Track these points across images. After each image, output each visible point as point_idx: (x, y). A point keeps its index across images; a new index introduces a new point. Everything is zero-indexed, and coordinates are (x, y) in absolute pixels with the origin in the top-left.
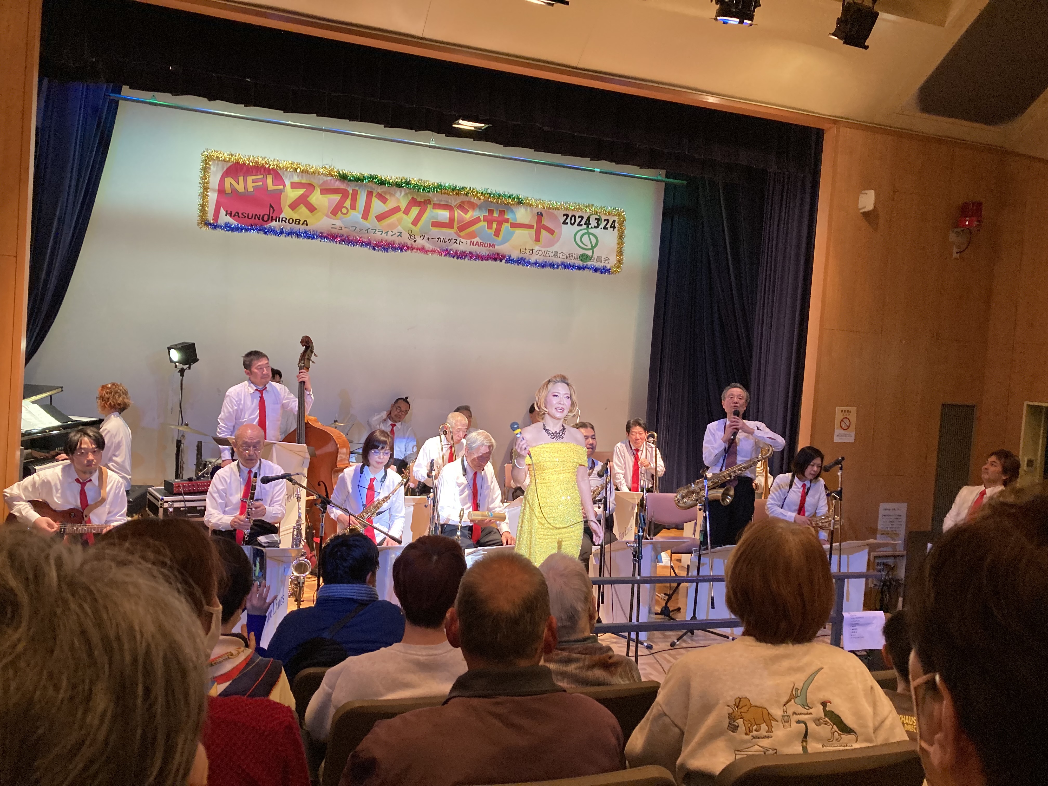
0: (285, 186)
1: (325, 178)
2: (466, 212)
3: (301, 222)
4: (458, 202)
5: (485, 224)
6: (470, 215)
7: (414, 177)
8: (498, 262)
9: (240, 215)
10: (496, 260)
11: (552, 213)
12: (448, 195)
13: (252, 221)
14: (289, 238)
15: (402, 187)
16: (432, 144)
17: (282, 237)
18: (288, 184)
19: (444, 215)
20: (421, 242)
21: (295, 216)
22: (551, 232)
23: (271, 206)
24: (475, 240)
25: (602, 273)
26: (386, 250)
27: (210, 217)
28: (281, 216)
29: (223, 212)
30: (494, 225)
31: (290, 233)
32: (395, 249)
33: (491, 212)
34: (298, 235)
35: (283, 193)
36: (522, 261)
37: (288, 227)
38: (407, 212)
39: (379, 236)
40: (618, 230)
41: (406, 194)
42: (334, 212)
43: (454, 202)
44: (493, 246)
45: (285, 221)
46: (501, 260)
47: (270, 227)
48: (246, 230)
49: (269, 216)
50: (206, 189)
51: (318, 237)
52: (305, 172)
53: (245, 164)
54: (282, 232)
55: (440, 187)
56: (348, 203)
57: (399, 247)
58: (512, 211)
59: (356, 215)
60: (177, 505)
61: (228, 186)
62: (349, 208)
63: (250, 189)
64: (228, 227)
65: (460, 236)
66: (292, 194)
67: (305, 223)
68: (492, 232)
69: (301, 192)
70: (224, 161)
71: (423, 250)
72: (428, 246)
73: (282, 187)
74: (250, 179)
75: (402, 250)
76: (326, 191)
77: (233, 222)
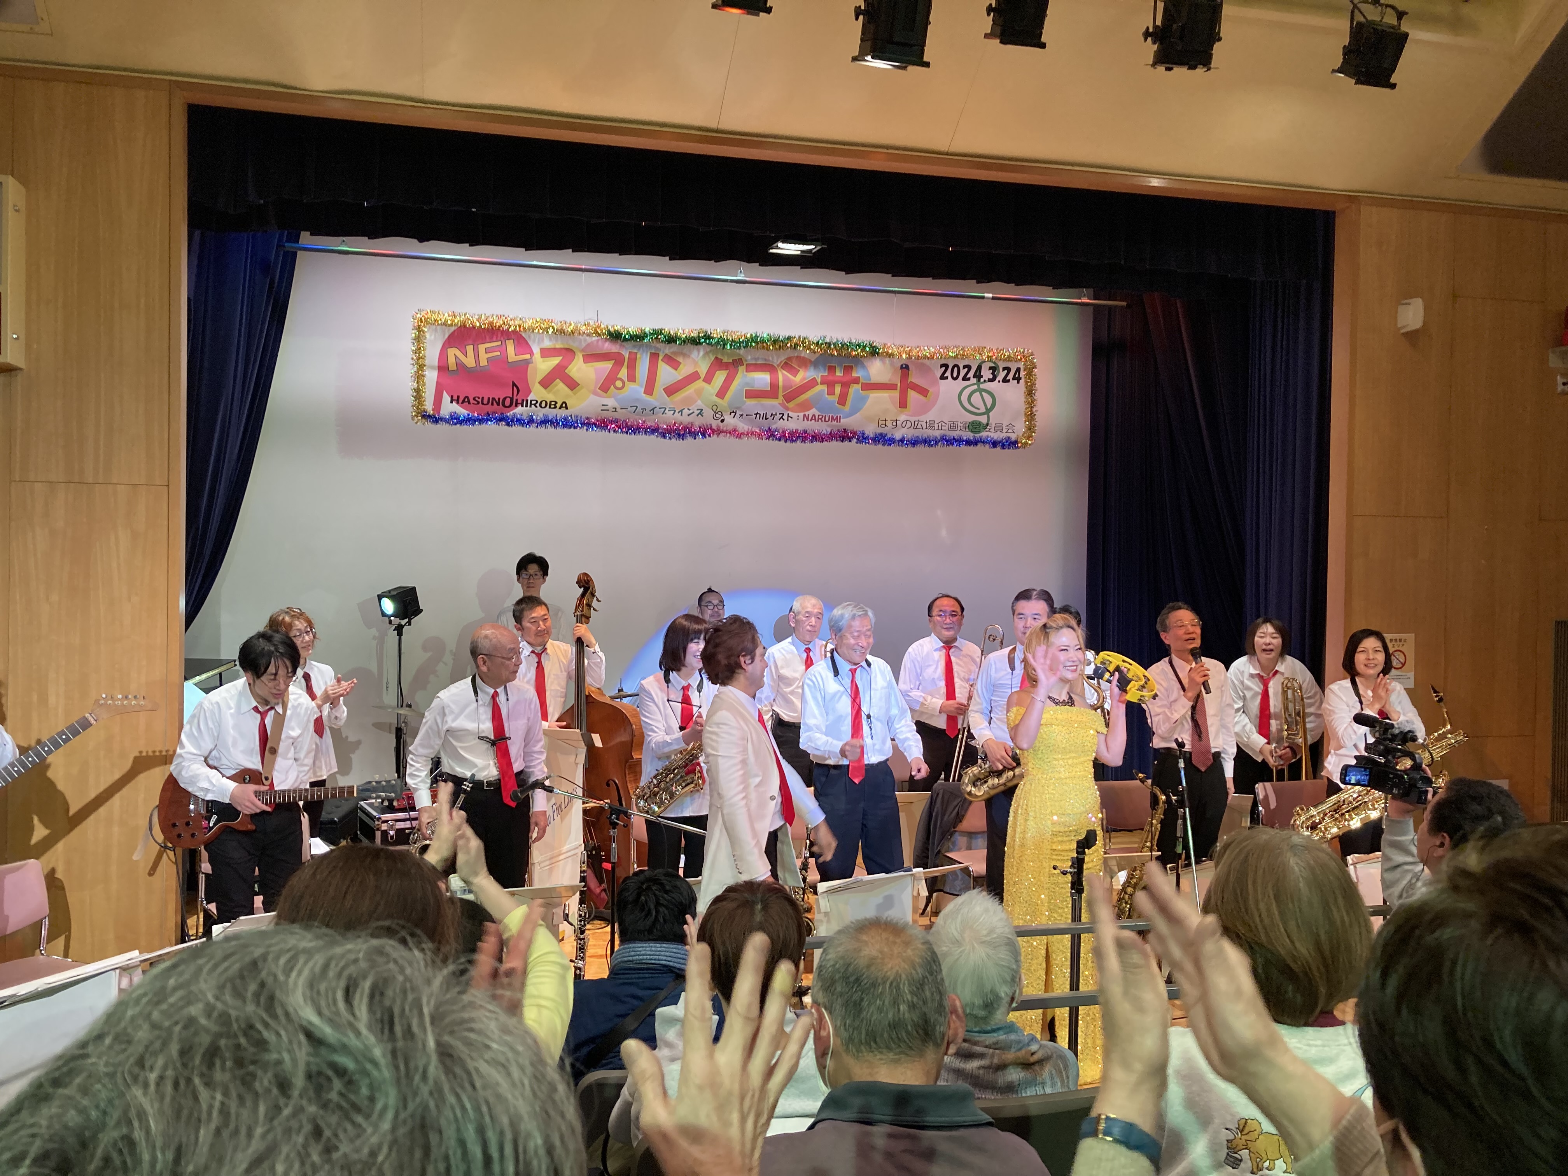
0: (532, 354)
1: (589, 339)
2: (795, 372)
3: (558, 405)
4: (782, 357)
5: (824, 388)
6: (802, 376)
7: (717, 327)
8: (846, 442)
9: (472, 401)
10: (842, 441)
11: (923, 365)
12: (768, 349)
14: (542, 430)
15: (700, 343)
16: (741, 277)
17: (533, 428)
18: (536, 350)
19: (762, 379)
20: (730, 421)
21: (549, 397)
22: (924, 392)
23: (514, 384)
24: (811, 413)
25: (1003, 447)
26: (681, 436)
27: (429, 407)
28: (529, 399)
29: (446, 398)
30: (838, 389)
31: (545, 422)
32: (694, 435)
33: (832, 369)
34: (555, 424)
35: (530, 366)
36: (882, 439)
37: (539, 413)
38: (708, 379)
39: (670, 418)
40: (1026, 382)
41: (706, 354)
42: (606, 386)
43: (777, 359)
44: (837, 419)
45: (535, 405)
46: (850, 439)
47: (514, 415)
48: (481, 421)
49: (512, 399)
50: (421, 367)
51: (583, 424)
52: (562, 332)
53: (474, 327)
54: (531, 421)
55: (754, 339)
56: (623, 373)
57: (700, 431)
58: (864, 367)
59: (635, 390)
60: (400, 825)
61: (452, 361)
62: (626, 380)
63: (483, 362)
64: (455, 419)
65: (787, 409)
66: (543, 366)
67: (564, 405)
68: (835, 398)
69: (555, 361)
70: (445, 324)
71: (735, 433)
72: (743, 427)
73: (528, 356)
74: (482, 348)
75: (704, 435)
76: (592, 357)
77: (462, 411)
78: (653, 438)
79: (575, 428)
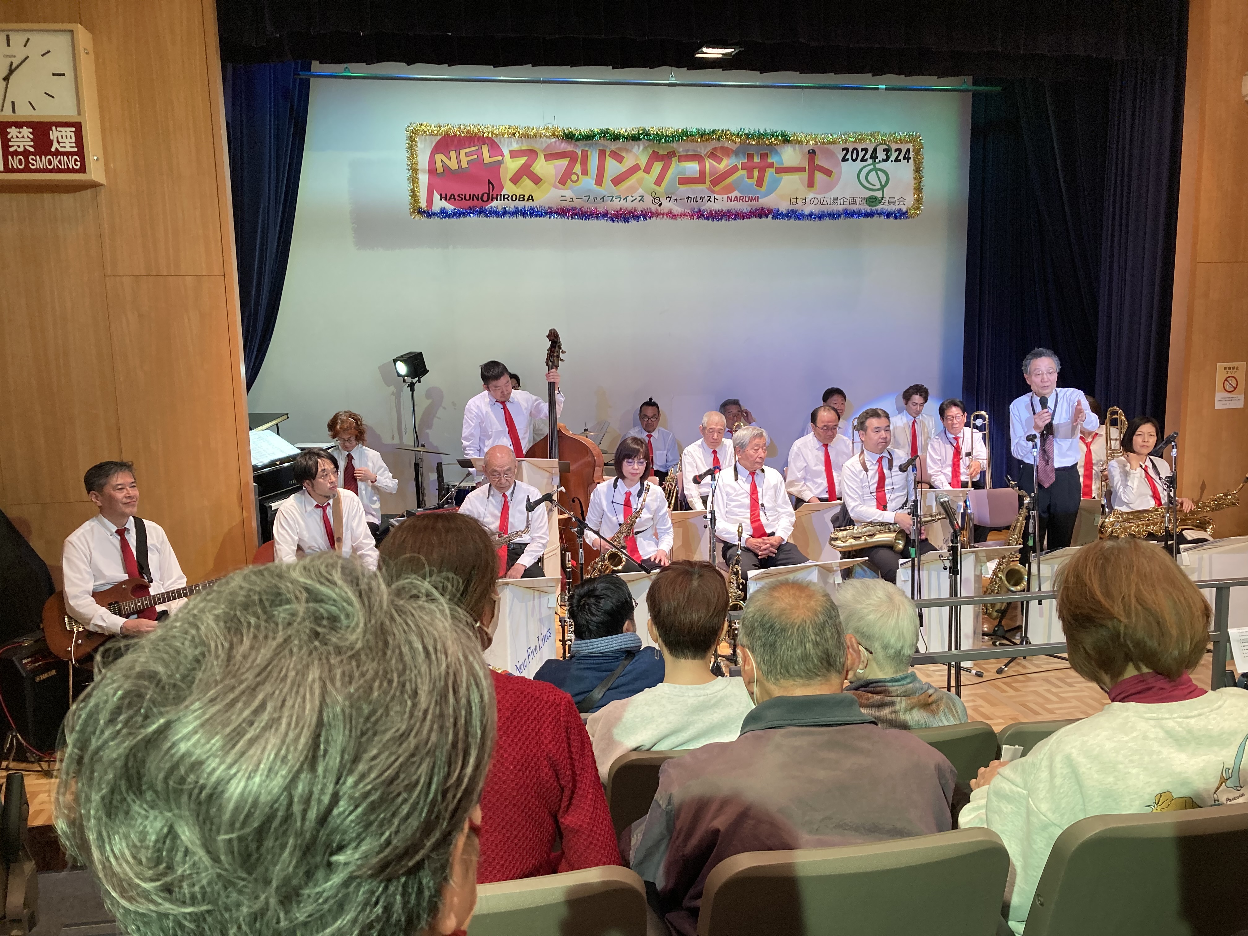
0: (503, 156)
1: (549, 141)
2: (720, 161)
3: (526, 198)
4: (709, 149)
5: (744, 172)
6: (725, 164)
7: (653, 125)
8: (764, 219)
9: (457, 198)
10: (760, 217)
11: (828, 149)
12: (697, 142)
13: (470, 203)
14: (514, 219)
15: (641, 140)
16: (673, 81)
17: (506, 218)
18: (506, 153)
19: (692, 168)
20: (667, 205)
21: (518, 191)
22: (828, 173)
23: (490, 182)
24: (733, 195)
25: (896, 218)
26: (627, 220)
27: (423, 204)
28: (502, 194)
29: (436, 196)
30: (756, 173)
31: (516, 213)
32: (637, 218)
33: (750, 157)
34: (524, 214)
35: (502, 166)
36: (793, 215)
37: (511, 205)
38: (647, 170)
39: (616, 205)
40: (914, 161)
41: (645, 148)
42: (563, 181)
43: (704, 149)
44: (756, 199)
45: (507, 198)
46: (767, 216)
47: (491, 207)
48: (464, 214)
49: (488, 194)
50: (415, 171)
51: (547, 213)
52: (525, 136)
53: (455, 135)
54: (505, 212)
55: (685, 133)
56: (578, 168)
57: (642, 215)
58: (777, 153)
59: (588, 182)
61: (439, 164)
62: (580, 174)
63: (464, 165)
64: (444, 213)
65: (713, 192)
66: (512, 165)
67: (531, 198)
68: (754, 181)
69: (522, 161)
70: (431, 134)
71: (671, 215)
72: (677, 209)
73: (500, 158)
74: (463, 152)
75: (645, 219)
76: (551, 156)
77: (449, 207)
78: (604, 223)
79: (540, 216)
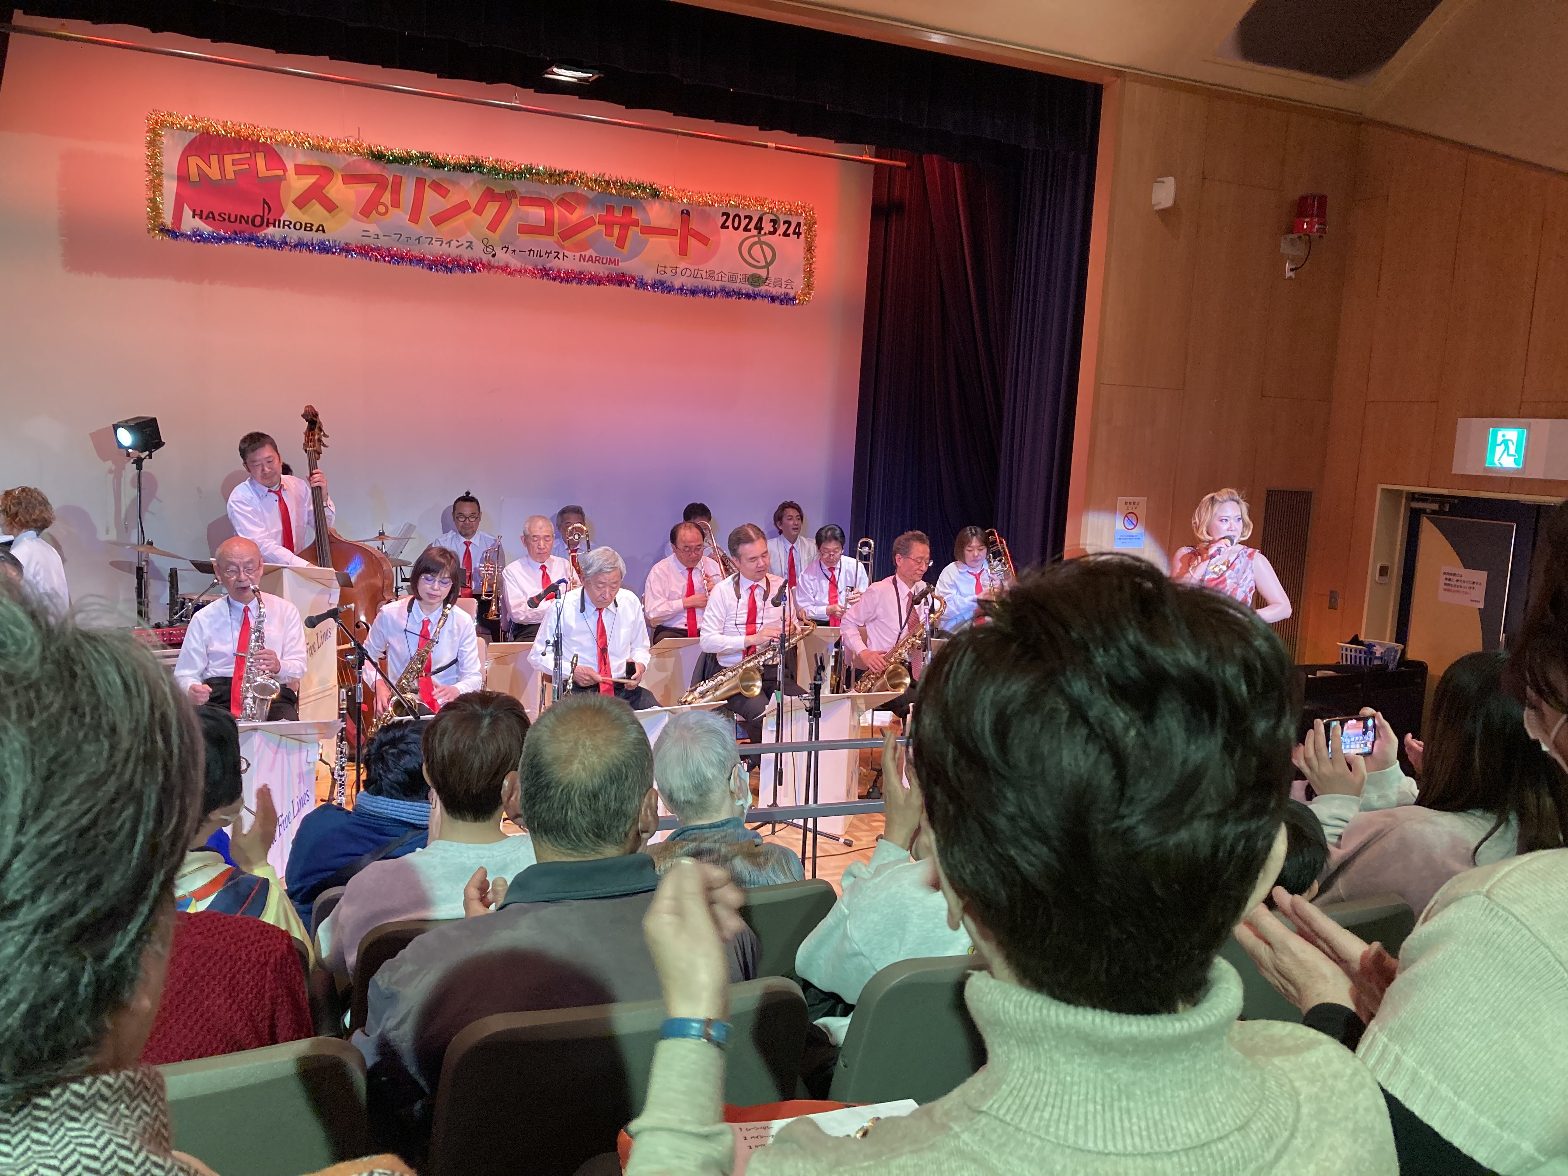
0: (285, 170)
1: (349, 158)
2: (572, 210)
3: (314, 228)
4: (559, 194)
5: (603, 227)
6: (577, 216)
7: (488, 155)
8: (624, 287)
9: (217, 217)
10: (620, 285)
11: (704, 212)
12: (543, 183)
14: (296, 253)
15: (471, 171)
16: (516, 103)
17: (286, 251)
18: (290, 167)
19: (537, 214)
20: (502, 257)
21: (305, 219)
22: (704, 240)
23: (265, 202)
24: (588, 253)
25: (781, 303)
26: (449, 270)
27: (167, 219)
28: (282, 219)
29: (187, 212)
30: (616, 230)
31: (300, 245)
32: (462, 269)
33: (610, 209)
34: (311, 248)
35: (283, 182)
36: (661, 286)
37: (293, 236)
38: (479, 210)
39: (436, 249)
40: (806, 238)
41: (478, 183)
42: (366, 211)
43: (553, 194)
44: (615, 262)
45: (288, 226)
46: (628, 284)
47: (265, 235)
48: (228, 240)
49: (262, 218)
50: (159, 175)
51: (342, 250)
52: (317, 148)
53: (219, 135)
54: (284, 243)
55: (529, 170)
56: (387, 198)
57: (469, 265)
58: (643, 209)
59: (400, 217)
61: (193, 171)
62: (389, 205)
63: (230, 175)
65: (563, 247)
66: (298, 184)
67: (321, 229)
68: (613, 240)
69: (310, 180)
70: (184, 128)
71: (507, 269)
72: (515, 263)
73: (281, 172)
74: (228, 159)
75: (473, 270)
76: (351, 178)
77: (206, 229)
78: (419, 271)
79: (333, 253)
